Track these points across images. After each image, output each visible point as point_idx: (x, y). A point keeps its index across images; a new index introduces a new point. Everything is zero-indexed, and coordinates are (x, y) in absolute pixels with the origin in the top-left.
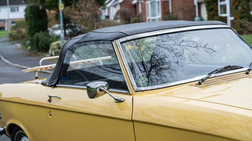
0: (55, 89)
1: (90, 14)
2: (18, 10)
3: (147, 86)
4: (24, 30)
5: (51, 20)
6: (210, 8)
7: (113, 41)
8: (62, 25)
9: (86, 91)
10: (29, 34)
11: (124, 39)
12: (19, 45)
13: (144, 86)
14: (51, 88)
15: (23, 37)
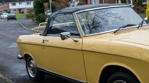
0: (46, 37)
1: (65, 4)
2: (30, 4)
3: (90, 34)
4: (33, 13)
5: (46, 8)
6: (122, 1)
7: (73, 13)
8: (51, 10)
9: (60, 37)
10: (35, 14)
11: (78, 12)
12: (31, 20)
13: (88, 34)
14: (44, 36)
15: (33, 16)
